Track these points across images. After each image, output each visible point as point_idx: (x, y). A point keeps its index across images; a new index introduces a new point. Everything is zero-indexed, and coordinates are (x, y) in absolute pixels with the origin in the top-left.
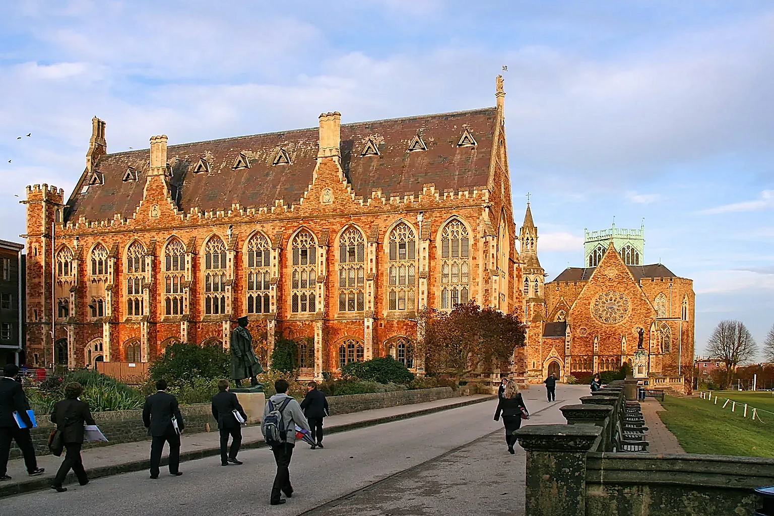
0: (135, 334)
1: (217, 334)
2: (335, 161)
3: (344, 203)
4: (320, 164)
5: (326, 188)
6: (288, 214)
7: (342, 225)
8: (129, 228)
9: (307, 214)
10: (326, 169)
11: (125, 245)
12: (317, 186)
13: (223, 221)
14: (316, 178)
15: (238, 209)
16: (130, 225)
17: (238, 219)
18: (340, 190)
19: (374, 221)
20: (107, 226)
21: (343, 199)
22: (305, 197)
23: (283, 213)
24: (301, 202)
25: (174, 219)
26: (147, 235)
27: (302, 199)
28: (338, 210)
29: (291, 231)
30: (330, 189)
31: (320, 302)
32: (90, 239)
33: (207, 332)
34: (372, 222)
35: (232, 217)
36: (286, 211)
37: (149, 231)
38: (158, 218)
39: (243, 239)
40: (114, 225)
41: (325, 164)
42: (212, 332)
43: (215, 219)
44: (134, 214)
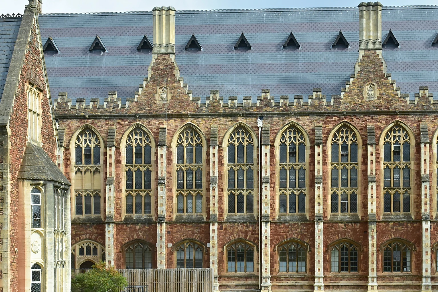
0: (138, 236)
1: (244, 235)
2: (379, 55)
3: (390, 99)
4: (363, 56)
5: (370, 82)
6: (327, 107)
7: (388, 122)
8: (128, 111)
9: (349, 109)
10: (369, 63)
11: (125, 132)
12: (359, 80)
13: (251, 110)
14: (359, 72)
15: (269, 98)
16: (131, 109)
17: (269, 109)
18: (384, 86)
19: (421, 120)
20: (97, 108)
21: (388, 95)
22: (347, 91)
23: (321, 105)
24: (342, 95)
25: (188, 105)
26: (153, 122)
27: (343, 93)
28: (383, 107)
29: (330, 126)
30: (374, 83)
31: (372, 203)
32: (75, 123)
33: (232, 234)
34: (419, 121)
35: (262, 107)
36: (325, 104)
37: (156, 117)
38: (169, 102)
39: (275, 131)
40: (108, 107)
41: (368, 57)
42: (238, 233)
43: (241, 108)
44: (136, 96)
